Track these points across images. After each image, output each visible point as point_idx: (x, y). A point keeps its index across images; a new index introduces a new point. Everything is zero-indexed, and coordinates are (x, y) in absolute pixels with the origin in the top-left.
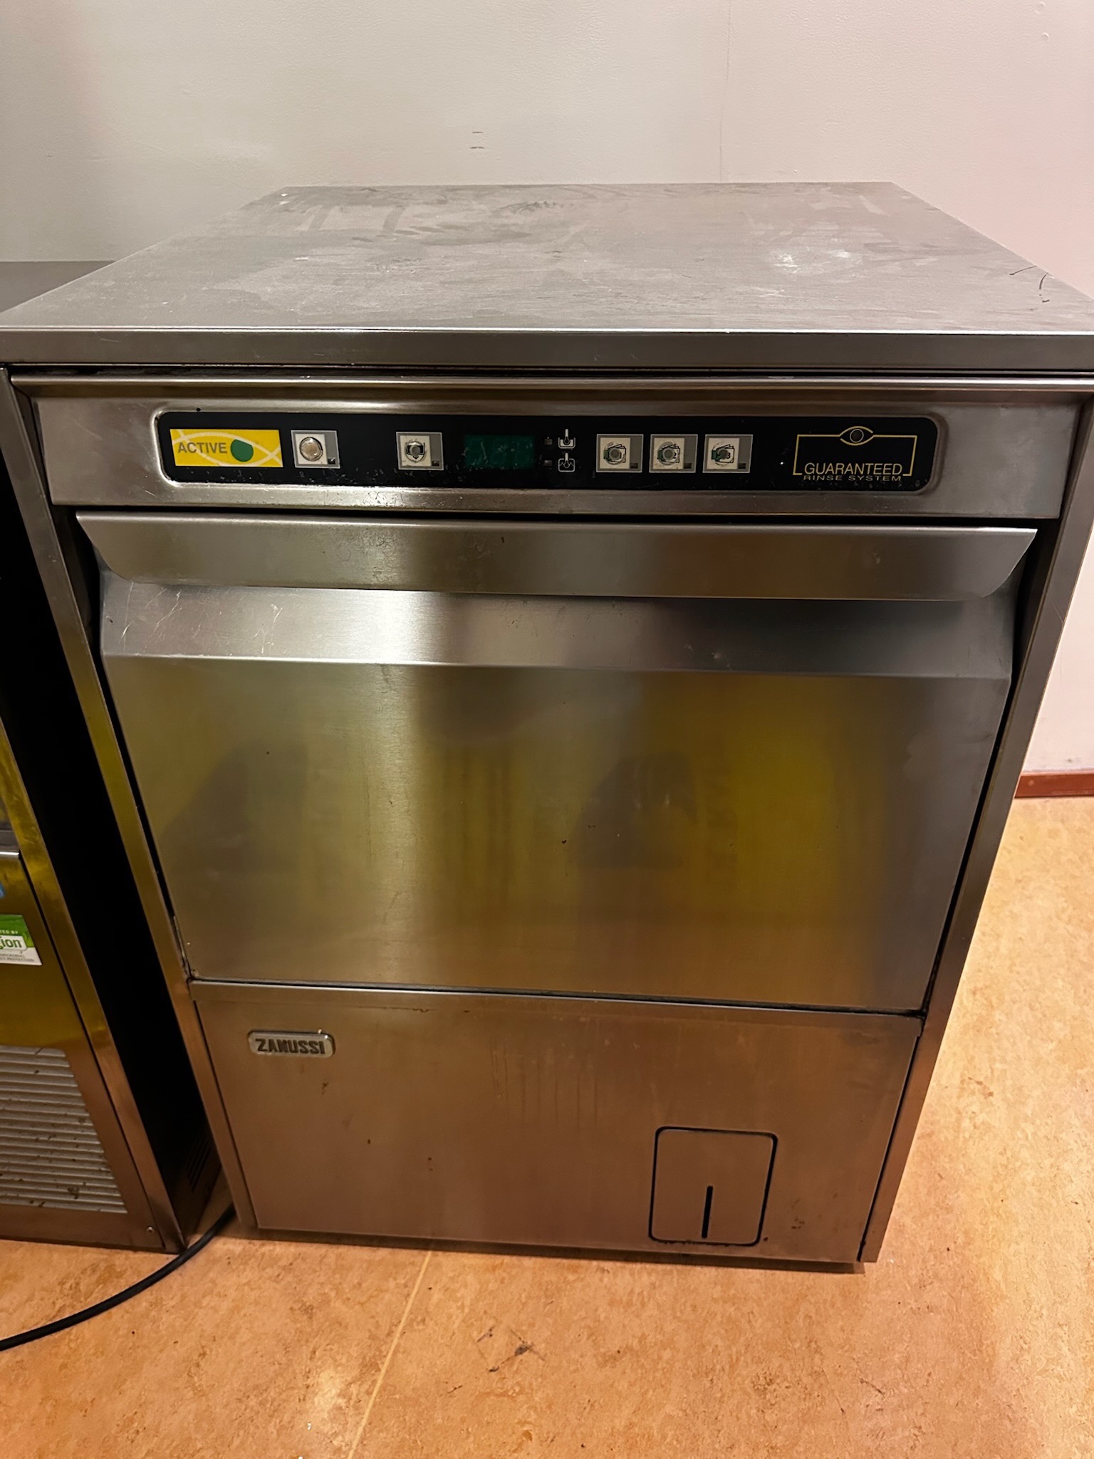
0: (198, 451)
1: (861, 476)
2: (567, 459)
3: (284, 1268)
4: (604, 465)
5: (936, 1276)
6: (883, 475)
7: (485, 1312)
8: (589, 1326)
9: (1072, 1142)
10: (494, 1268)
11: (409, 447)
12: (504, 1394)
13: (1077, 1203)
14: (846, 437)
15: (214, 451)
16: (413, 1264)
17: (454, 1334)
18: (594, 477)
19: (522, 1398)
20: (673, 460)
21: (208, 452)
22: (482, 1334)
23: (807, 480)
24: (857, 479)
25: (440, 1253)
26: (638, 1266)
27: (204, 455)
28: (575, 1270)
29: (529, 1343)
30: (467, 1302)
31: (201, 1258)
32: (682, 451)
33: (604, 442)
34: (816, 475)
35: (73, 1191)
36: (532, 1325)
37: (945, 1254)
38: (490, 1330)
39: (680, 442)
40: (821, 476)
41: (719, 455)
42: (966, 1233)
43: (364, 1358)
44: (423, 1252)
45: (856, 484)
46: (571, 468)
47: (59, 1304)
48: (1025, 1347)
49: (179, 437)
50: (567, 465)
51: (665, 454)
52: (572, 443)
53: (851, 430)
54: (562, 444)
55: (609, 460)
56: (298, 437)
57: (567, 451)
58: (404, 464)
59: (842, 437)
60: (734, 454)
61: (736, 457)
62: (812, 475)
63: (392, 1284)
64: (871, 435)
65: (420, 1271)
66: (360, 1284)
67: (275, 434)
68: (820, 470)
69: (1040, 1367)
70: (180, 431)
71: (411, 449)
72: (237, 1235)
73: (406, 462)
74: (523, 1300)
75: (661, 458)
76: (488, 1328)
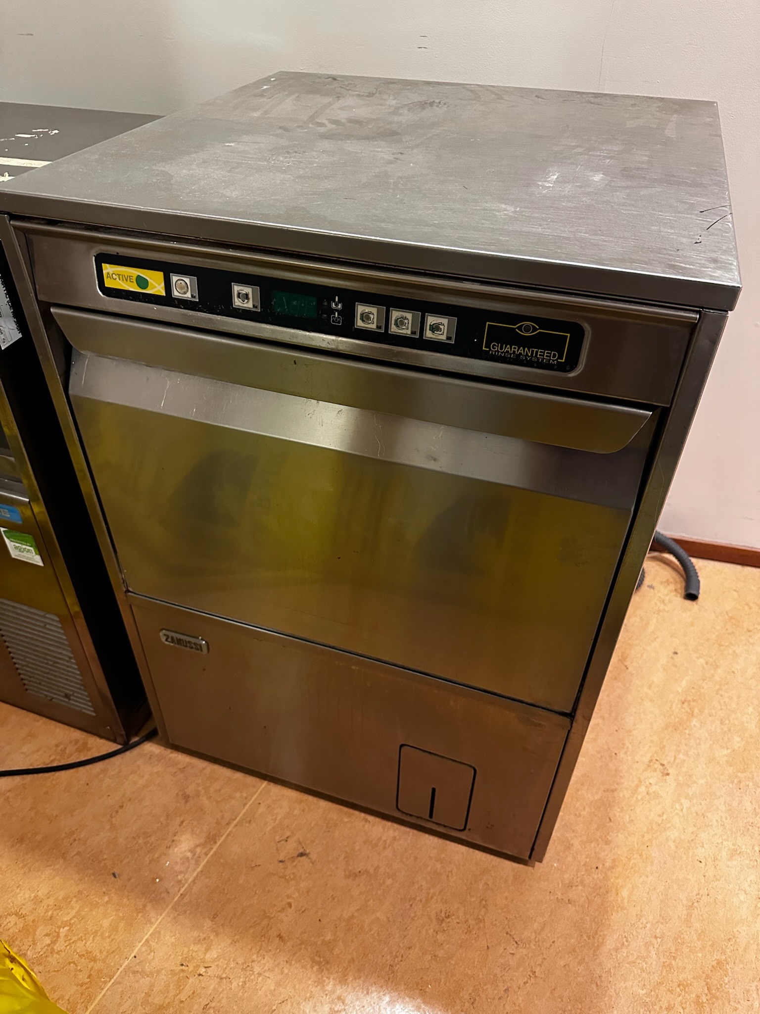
0: (118, 279)
1: (529, 357)
2: (336, 316)
3: (180, 769)
4: (360, 324)
5: (582, 882)
6: (544, 359)
7: (287, 826)
8: (347, 852)
9: (714, 821)
10: (301, 802)
11: (239, 293)
12: (284, 877)
13: (701, 862)
14: (520, 328)
15: (127, 280)
16: (254, 786)
17: (265, 834)
18: (353, 330)
19: (293, 882)
20: (404, 327)
21: (123, 280)
22: (282, 838)
23: (492, 354)
24: (526, 358)
25: (272, 784)
26: (389, 824)
27: (121, 282)
28: (350, 816)
29: (308, 851)
30: (279, 818)
31: (135, 751)
32: (410, 322)
33: (361, 309)
34: (498, 352)
35: (67, 696)
36: (313, 841)
37: (593, 870)
38: (287, 838)
39: (409, 316)
40: (502, 353)
41: (435, 328)
42: (614, 861)
43: (210, 833)
44: (263, 781)
45: (525, 362)
46: (339, 322)
47: (52, 758)
48: (626, 943)
49: (107, 269)
50: (336, 320)
51: (400, 323)
52: (340, 306)
53: (523, 324)
54: (334, 306)
55: (363, 321)
56: (174, 278)
57: (337, 310)
58: (236, 304)
59: (517, 328)
60: (444, 329)
61: (445, 332)
62: (495, 351)
63: (238, 795)
64: (537, 329)
65: (257, 791)
66: (220, 790)
67: (160, 275)
68: (501, 349)
69: (631, 959)
70: (107, 265)
71: (241, 295)
72: (160, 743)
73: (237, 303)
74: (312, 825)
75: (396, 324)
76: (286, 836)
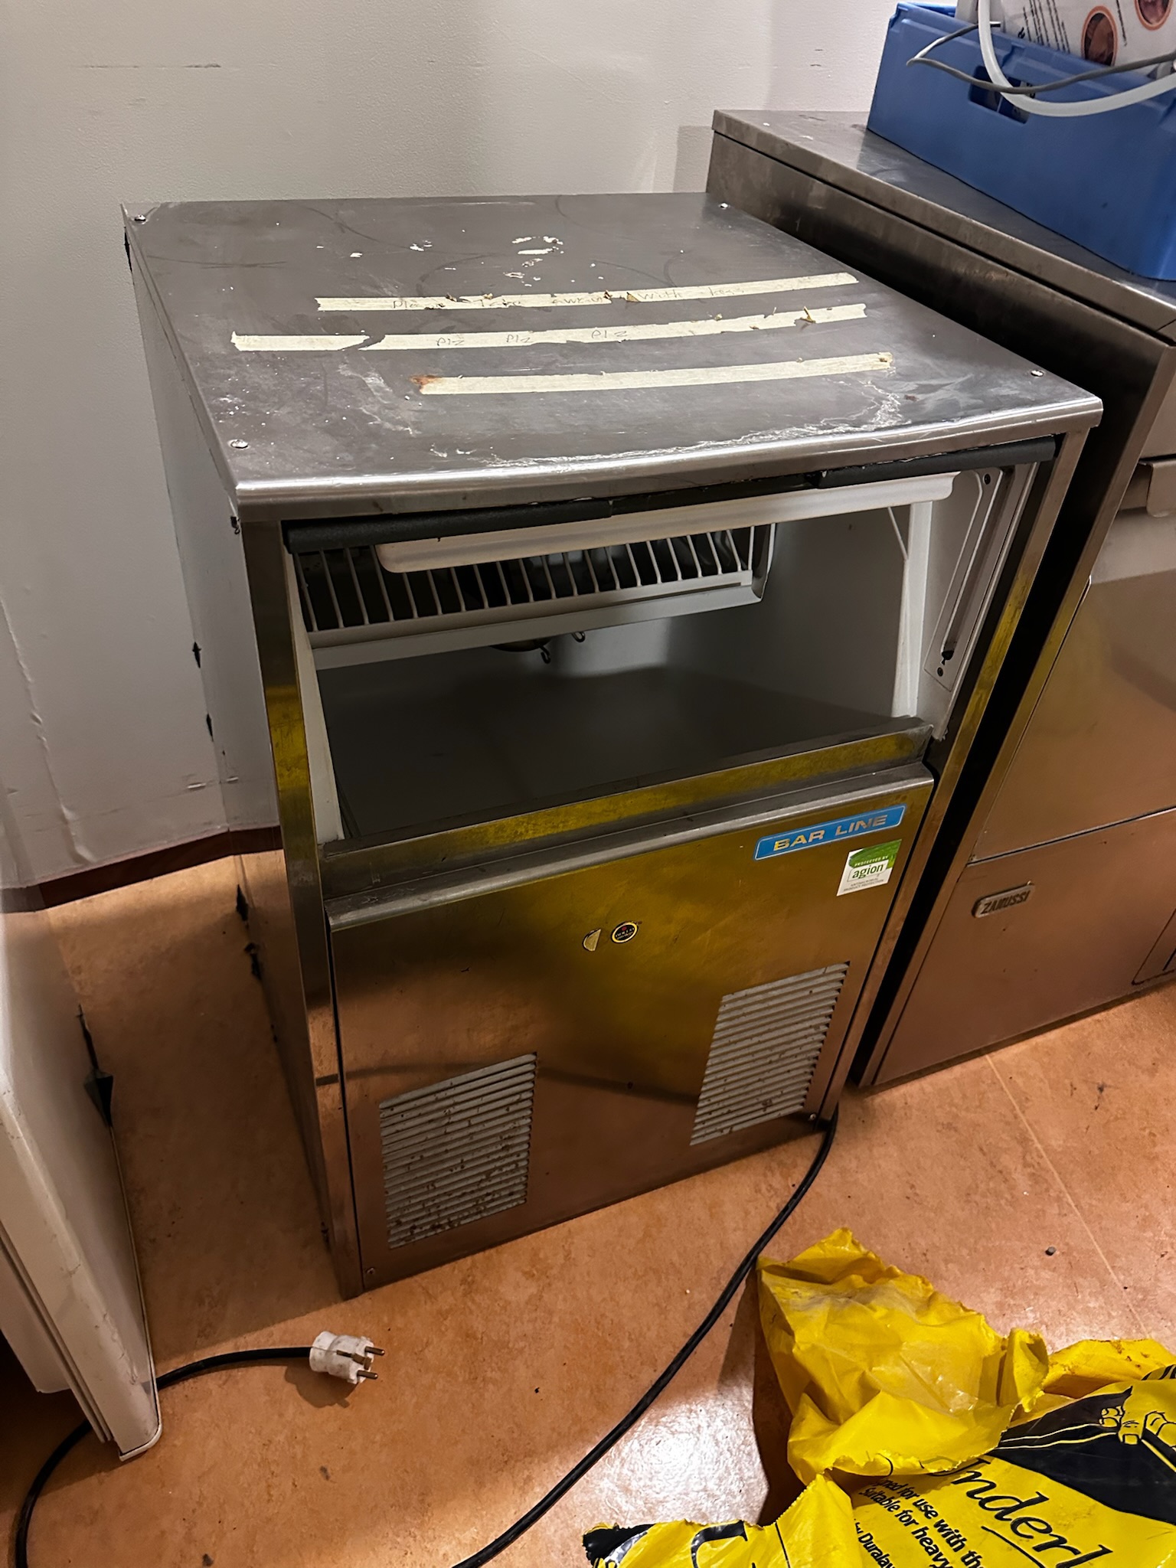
7: (1058, 1077)
8: (1124, 1058)
10: (1035, 1047)
12: (1116, 1118)
16: (984, 1067)
17: (1052, 1098)
19: (1128, 1116)
22: (1070, 1090)
25: (993, 1054)
28: (1083, 1028)
29: (1100, 1082)
30: (1042, 1076)
35: (767, 1104)
36: (1091, 1072)
38: (1072, 1085)
63: (984, 1086)
65: (993, 1070)
66: (965, 1096)
74: (1072, 1059)
76: (1069, 1085)
